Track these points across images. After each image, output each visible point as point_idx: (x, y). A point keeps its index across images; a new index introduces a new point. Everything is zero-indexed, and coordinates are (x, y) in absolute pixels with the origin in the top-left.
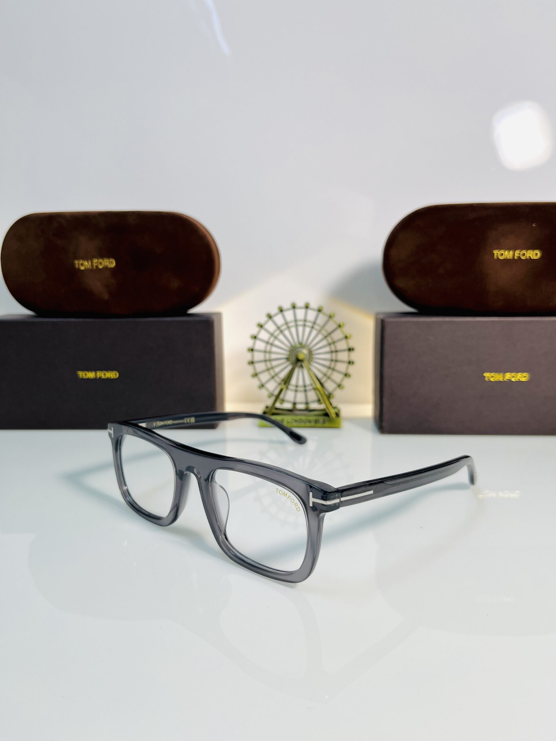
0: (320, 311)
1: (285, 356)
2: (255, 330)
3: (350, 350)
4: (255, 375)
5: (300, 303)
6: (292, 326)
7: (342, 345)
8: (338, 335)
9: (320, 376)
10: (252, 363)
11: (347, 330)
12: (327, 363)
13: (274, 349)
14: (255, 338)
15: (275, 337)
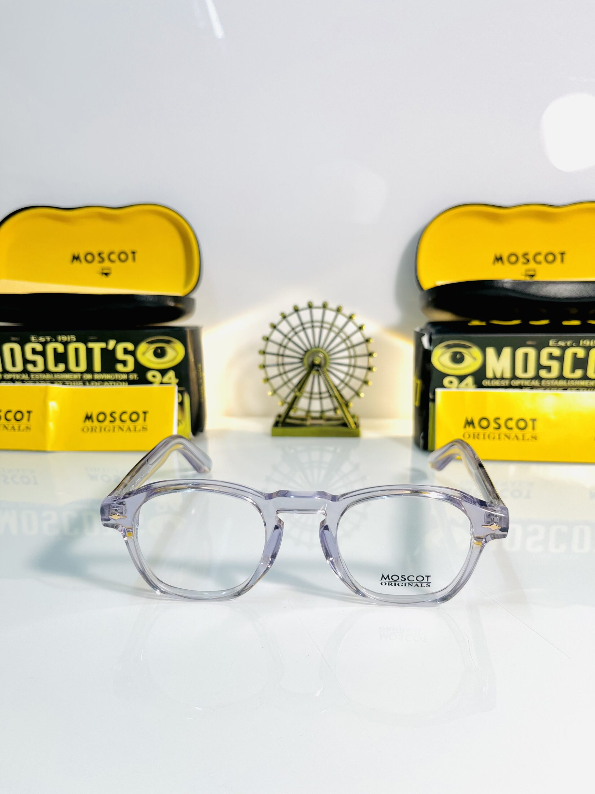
0: (338, 311)
1: (299, 360)
3: (370, 355)
4: (267, 380)
6: (308, 328)
7: (362, 350)
8: (357, 338)
11: (368, 332)
12: (346, 369)
13: (288, 352)
14: (267, 339)
15: (290, 339)
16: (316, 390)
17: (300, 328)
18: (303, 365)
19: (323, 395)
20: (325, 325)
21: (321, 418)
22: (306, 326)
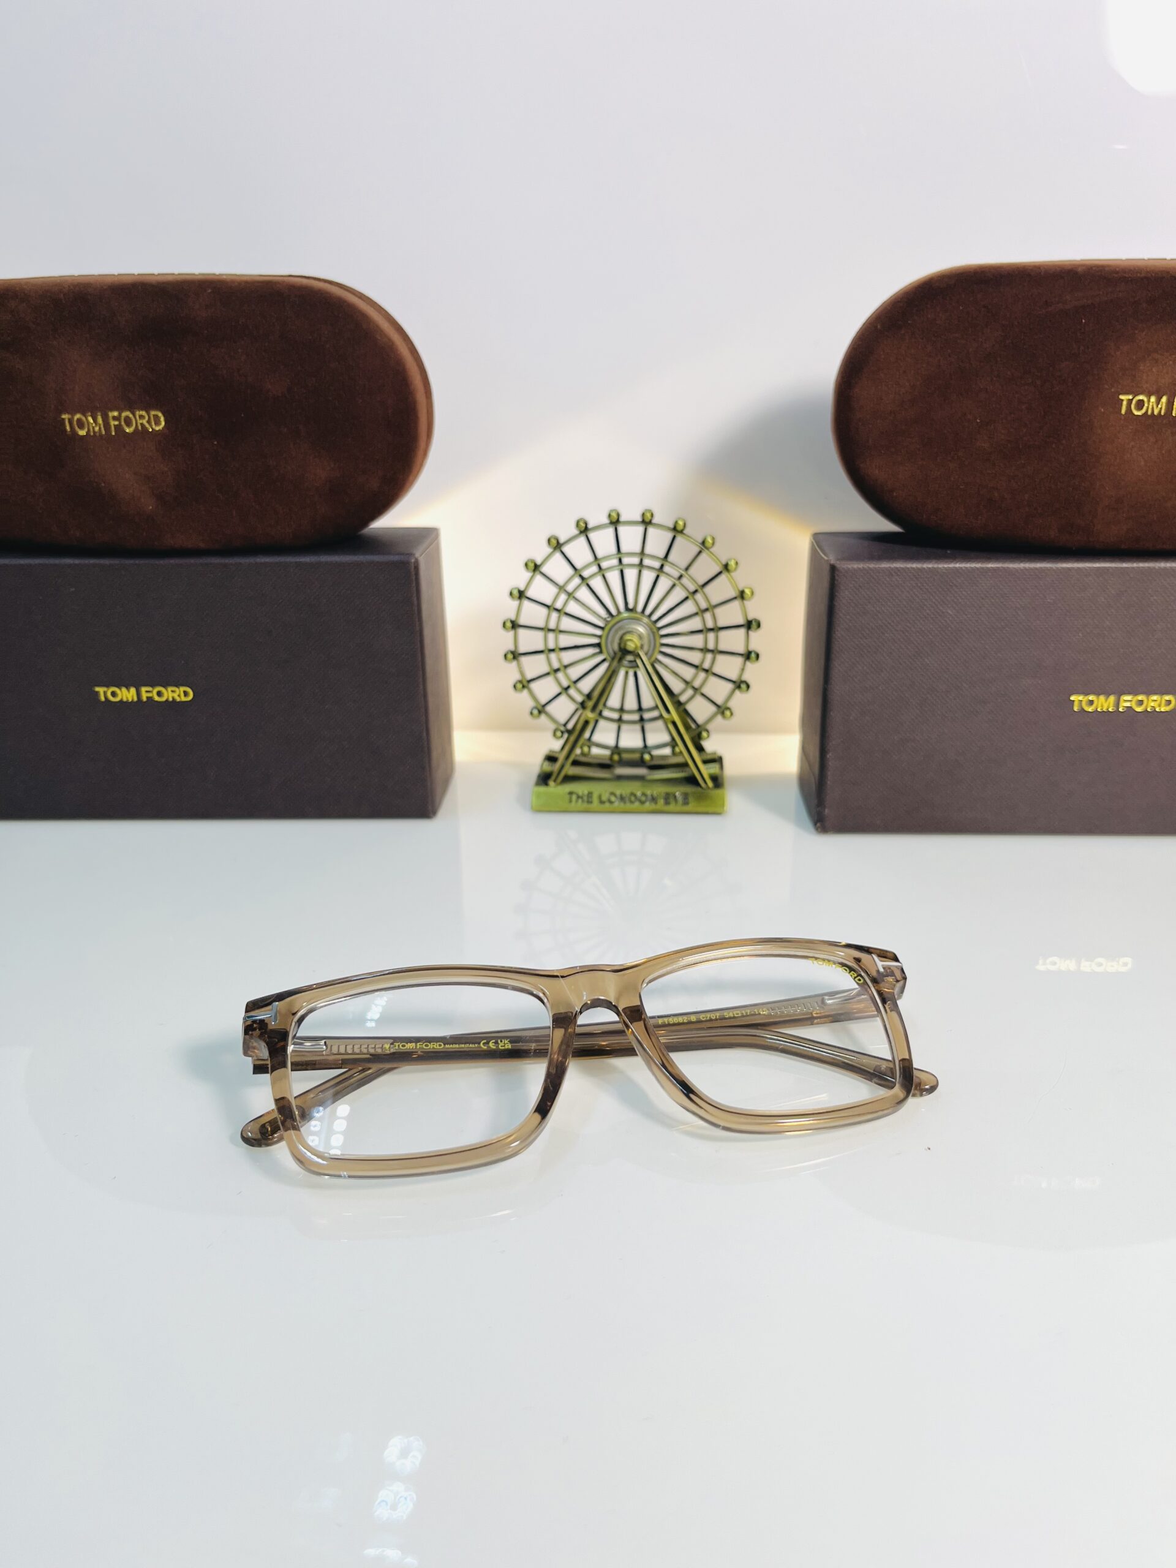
0: (676, 531)
1: (596, 641)
2: (521, 578)
3: (750, 625)
4: (524, 684)
5: (631, 512)
6: (610, 568)
7: (731, 614)
8: (720, 590)
9: (676, 686)
10: (515, 655)
11: (742, 578)
12: (695, 657)
13: (567, 623)
14: (521, 595)
15: (570, 595)
16: (631, 703)
17: (594, 569)
18: (601, 652)
19: (647, 716)
20: (647, 562)
21: (641, 763)
22: (604, 565)
